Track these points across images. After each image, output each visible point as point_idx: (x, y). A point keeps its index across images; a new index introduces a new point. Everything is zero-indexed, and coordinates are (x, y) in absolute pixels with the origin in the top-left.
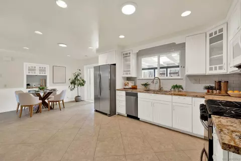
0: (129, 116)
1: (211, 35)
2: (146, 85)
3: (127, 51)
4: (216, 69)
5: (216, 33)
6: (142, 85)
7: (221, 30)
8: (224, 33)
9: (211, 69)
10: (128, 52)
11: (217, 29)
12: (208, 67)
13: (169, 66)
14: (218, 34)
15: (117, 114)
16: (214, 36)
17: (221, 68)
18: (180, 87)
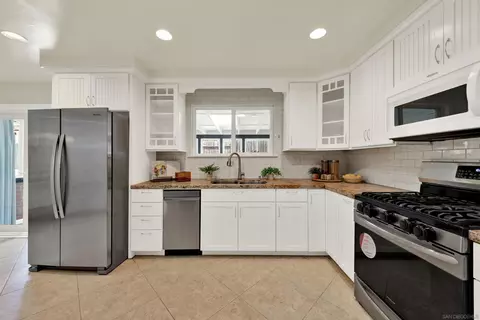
0: (170, 253)
1: (326, 87)
2: (209, 170)
3: (161, 83)
4: (332, 142)
5: (333, 85)
6: (202, 170)
7: (341, 83)
8: (346, 87)
9: (325, 142)
10: (167, 87)
11: (336, 81)
12: (321, 138)
13: (225, 134)
14: (336, 88)
15: (130, 256)
16: (330, 90)
17: (340, 140)
18: (276, 171)
